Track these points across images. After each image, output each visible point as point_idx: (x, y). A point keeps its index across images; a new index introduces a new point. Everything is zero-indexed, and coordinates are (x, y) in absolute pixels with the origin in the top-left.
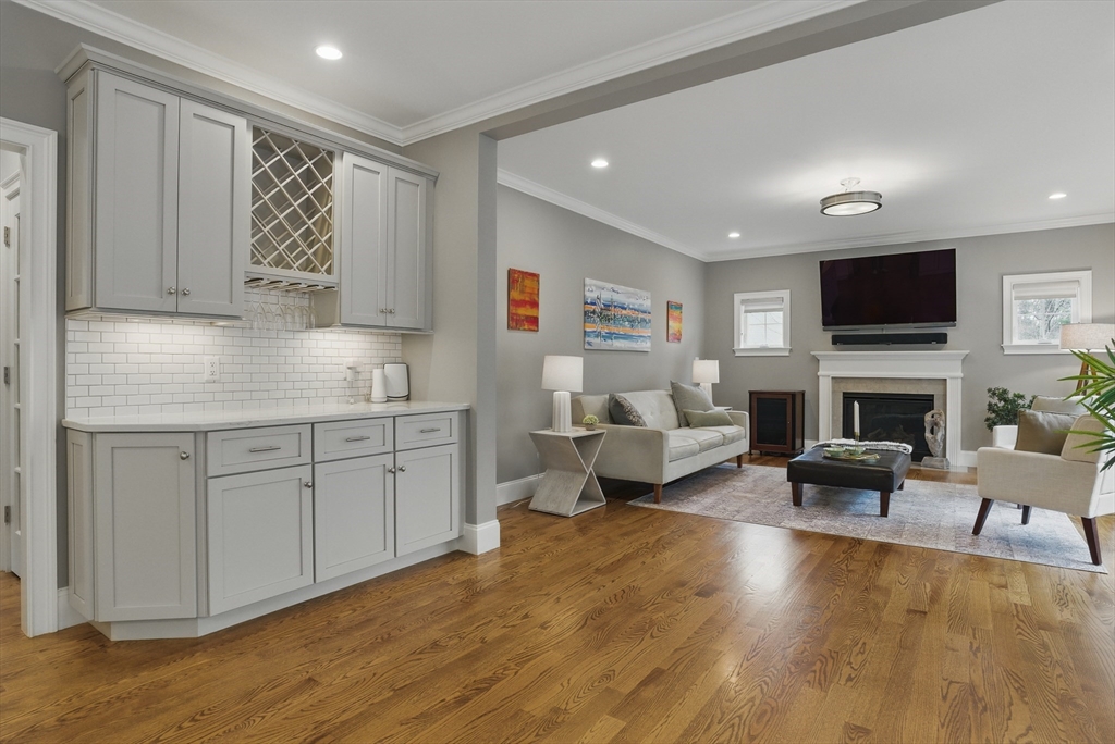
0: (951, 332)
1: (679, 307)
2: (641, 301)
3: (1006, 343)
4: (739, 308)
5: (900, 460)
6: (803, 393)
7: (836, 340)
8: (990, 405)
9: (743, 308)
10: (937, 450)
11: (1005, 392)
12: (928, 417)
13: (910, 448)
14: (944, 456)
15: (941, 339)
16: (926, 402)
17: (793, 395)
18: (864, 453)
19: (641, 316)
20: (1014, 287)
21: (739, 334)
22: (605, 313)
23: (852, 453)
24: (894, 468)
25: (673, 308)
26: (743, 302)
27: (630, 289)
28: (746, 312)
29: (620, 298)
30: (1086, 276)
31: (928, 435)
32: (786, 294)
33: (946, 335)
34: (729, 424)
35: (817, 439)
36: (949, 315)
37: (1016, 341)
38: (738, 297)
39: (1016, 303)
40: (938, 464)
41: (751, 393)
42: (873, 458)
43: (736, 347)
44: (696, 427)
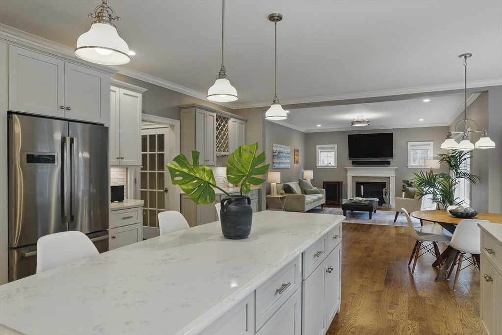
0: (391, 161)
1: (298, 151)
2: (287, 150)
3: (408, 165)
4: (318, 151)
5: (375, 203)
6: (342, 182)
7: (353, 163)
8: (403, 185)
9: (320, 150)
10: (387, 201)
11: (408, 181)
12: (384, 190)
13: (378, 200)
14: (389, 203)
15: (388, 163)
16: (383, 185)
17: (339, 183)
18: (364, 201)
19: (288, 155)
20: (411, 146)
21: (318, 160)
22: (279, 155)
23: (361, 201)
24: (373, 205)
25: (296, 151)
26: (320, 148)
27: (285, 146)
28: (321, 152)
29: (282, 150)
30: (432, 143)
31: (384, 196)
32: (335, 146)
33: (390, 162)
34: (319, 193)
35: (347, 198)
36: (391, 156)
37: (412, 164)
38: (318, 146)
39: (411, 151)
40: (387, 206)
41: (324, 182)
42: (367, 203)
43: (317, 165)
44: (308, 194)
